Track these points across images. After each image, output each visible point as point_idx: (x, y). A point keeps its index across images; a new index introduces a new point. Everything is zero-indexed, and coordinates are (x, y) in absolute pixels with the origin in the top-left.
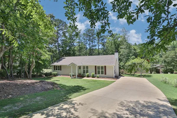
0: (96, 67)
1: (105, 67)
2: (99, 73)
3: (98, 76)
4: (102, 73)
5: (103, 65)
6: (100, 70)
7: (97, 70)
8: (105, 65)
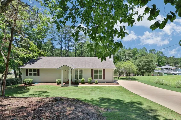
0: (92, 70)
1: (104, 70)
2: (96, 78)
3: (96, 82)
4: (100, 78)
5: (102, 69)
6: (98, 74)
7: (94, 74)
8: (104, 68)
